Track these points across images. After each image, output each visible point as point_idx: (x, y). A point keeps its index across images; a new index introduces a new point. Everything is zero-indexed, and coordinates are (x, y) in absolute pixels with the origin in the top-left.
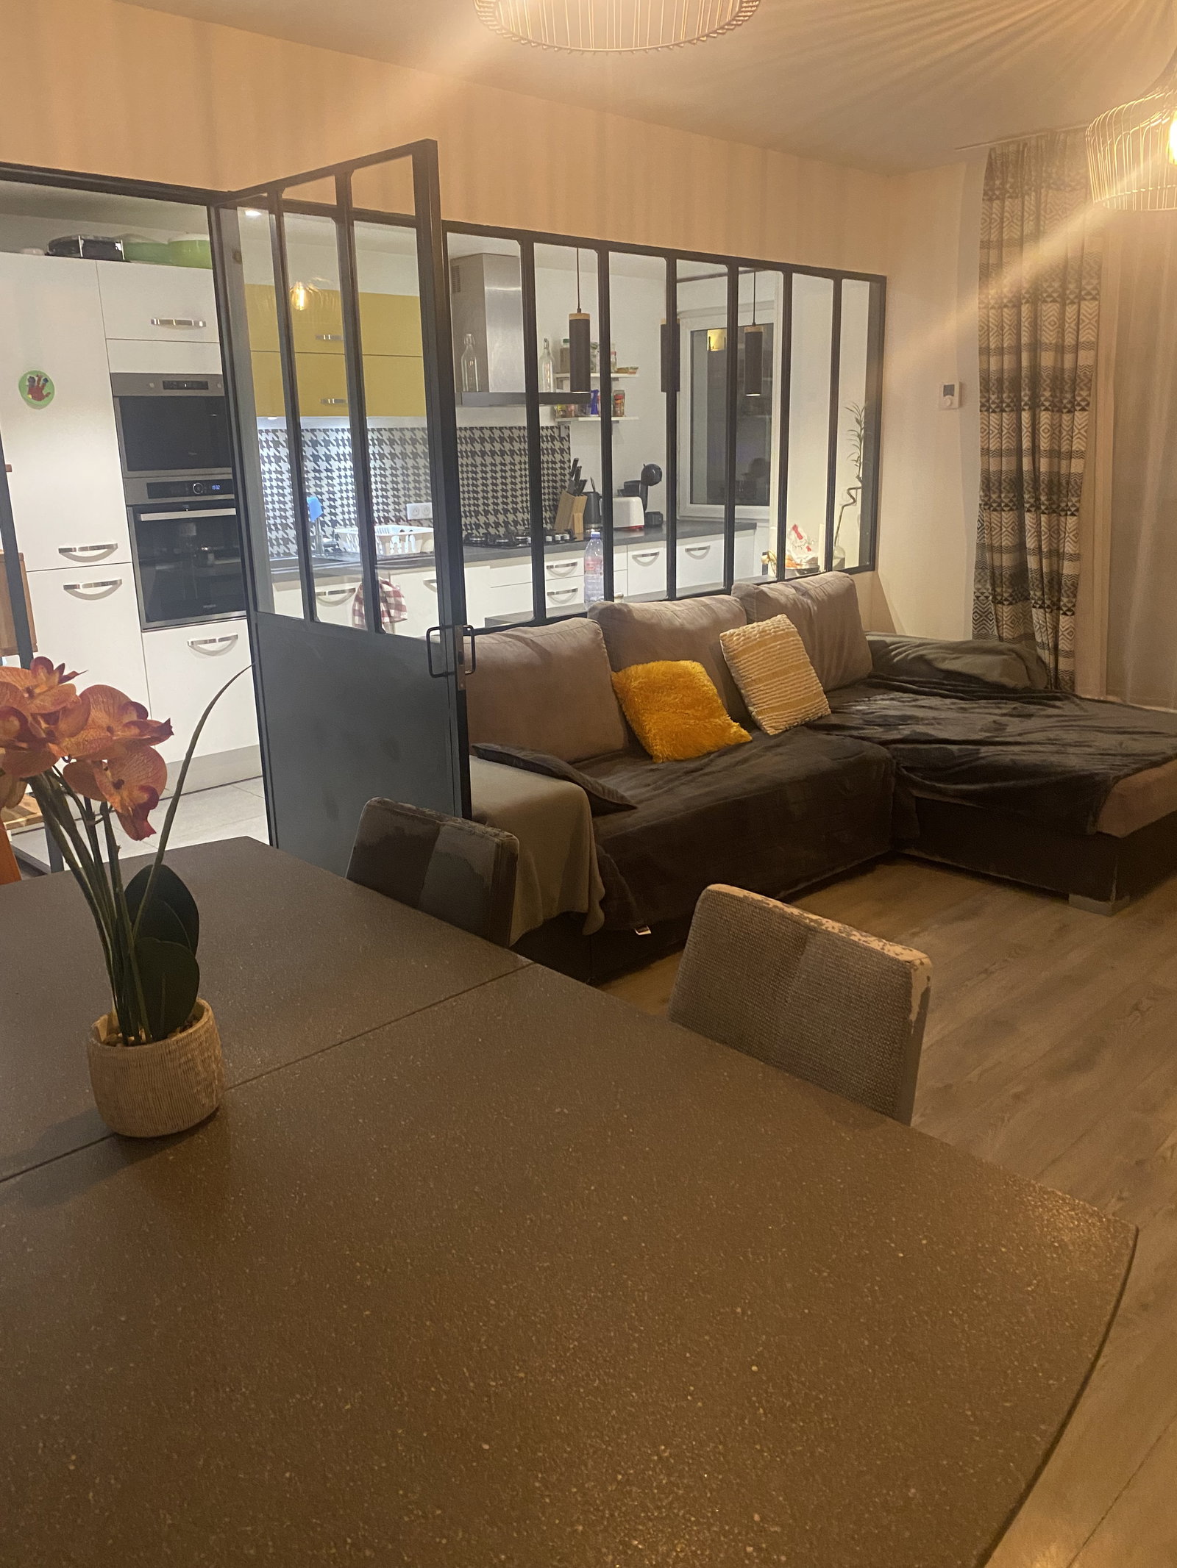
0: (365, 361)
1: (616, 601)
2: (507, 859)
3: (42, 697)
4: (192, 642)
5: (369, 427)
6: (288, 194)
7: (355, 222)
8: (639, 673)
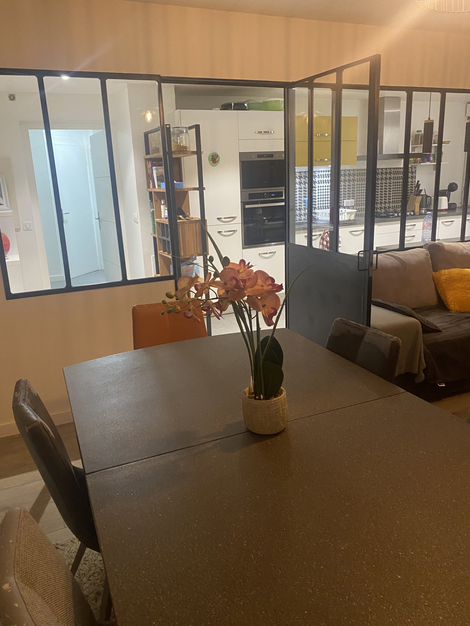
0: (343, 144)
1: (436, 242)
2: (395, 348)
3: (242, 274)
4: (259, 254)
5: (341, 169)
6: (316, 81)
7: (343, 90)
8: (445, 273)
